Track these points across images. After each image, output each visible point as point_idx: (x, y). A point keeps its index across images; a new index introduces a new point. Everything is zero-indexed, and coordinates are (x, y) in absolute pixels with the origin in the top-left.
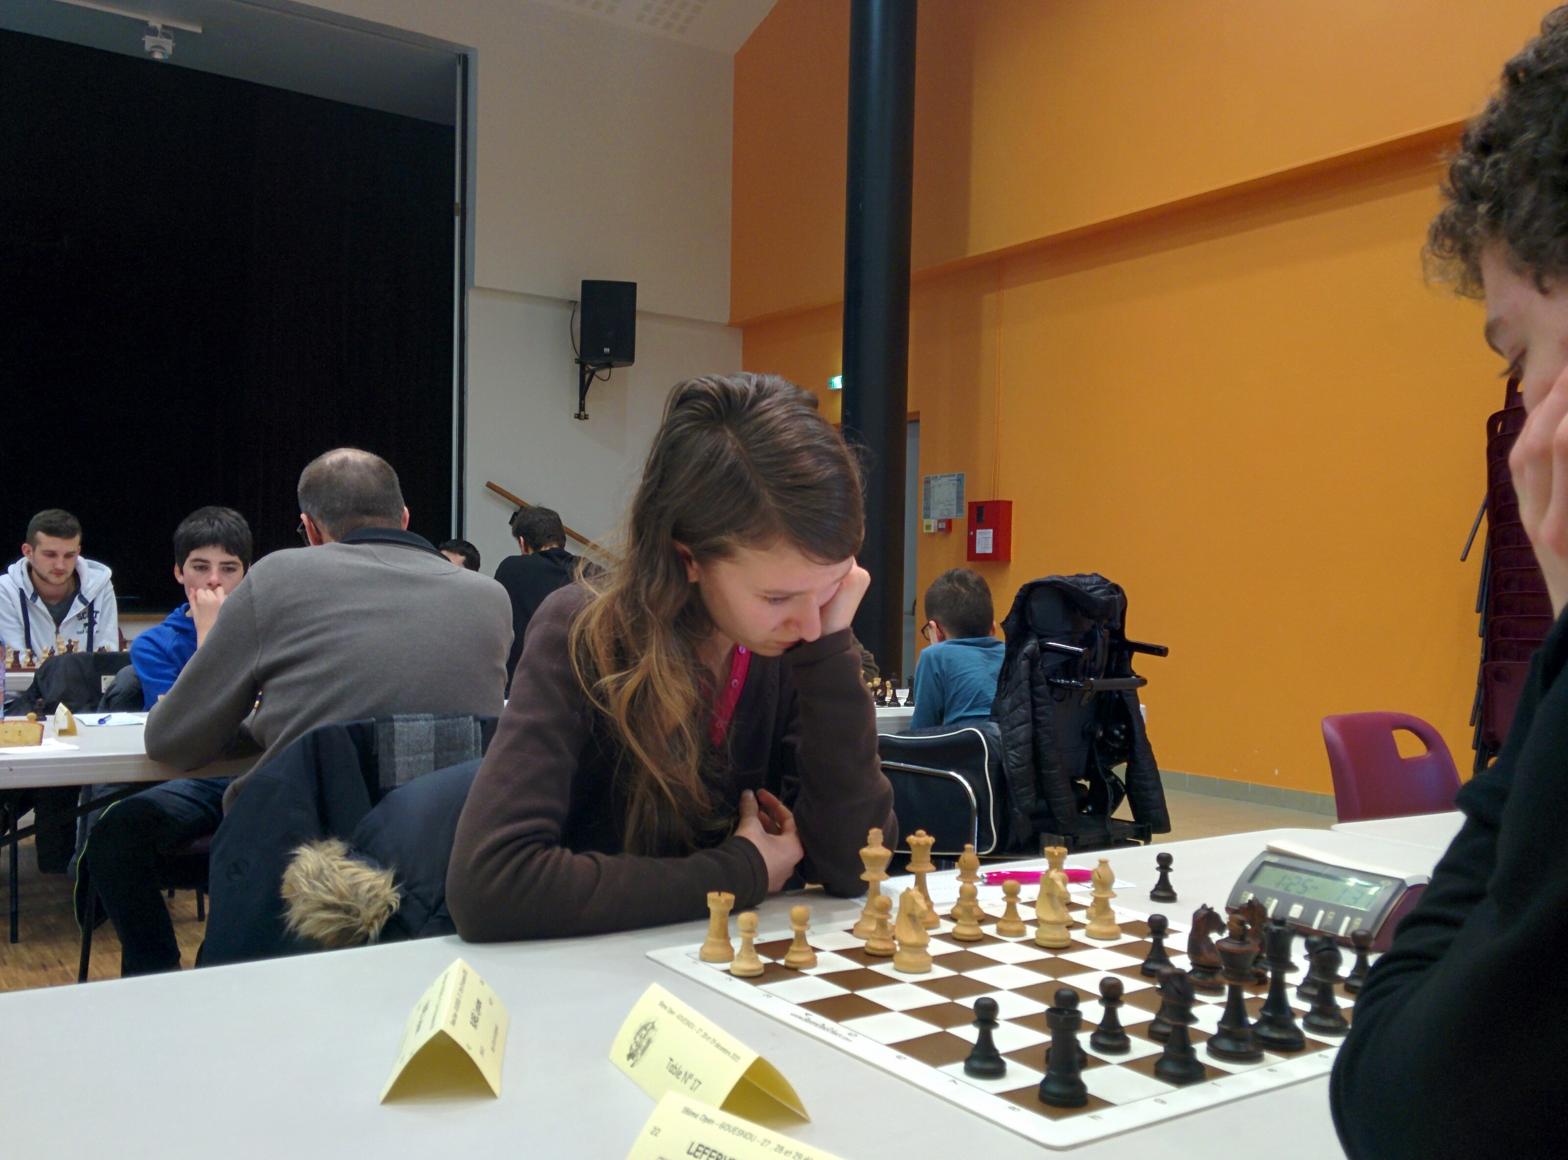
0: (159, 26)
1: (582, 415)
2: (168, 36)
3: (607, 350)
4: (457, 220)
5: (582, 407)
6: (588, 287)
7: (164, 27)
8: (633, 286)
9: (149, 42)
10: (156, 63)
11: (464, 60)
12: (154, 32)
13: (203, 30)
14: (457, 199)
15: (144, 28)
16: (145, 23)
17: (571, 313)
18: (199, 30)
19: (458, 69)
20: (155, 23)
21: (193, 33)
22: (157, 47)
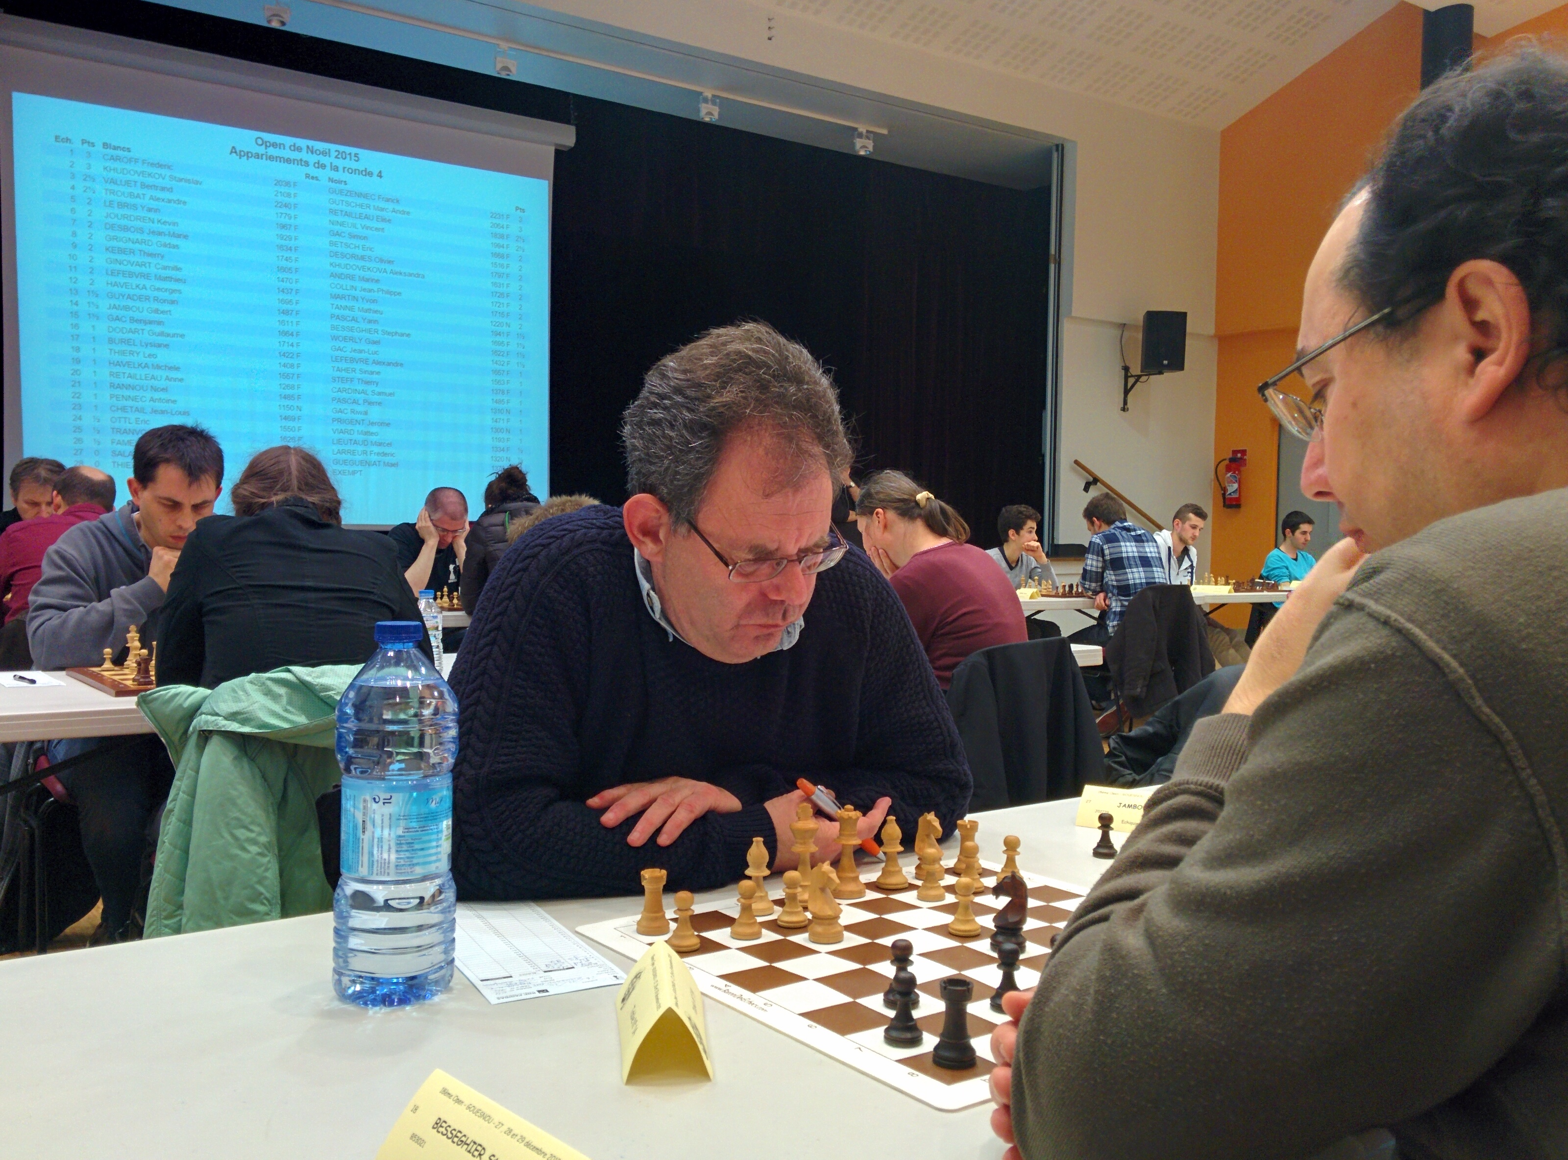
0: (864, 131)
1: (1124, 409)
2: (868, 138)
3: (1165, 362)
4: (1052, 267)
5: (1125, 403)
7: (868, 131)
8: (1184, 315)
9: (859, 143)
10: (862, 157)
11: (1060, 148)
12: (860, 135)
13: (889, 132)
14: (1052, 251)
15: (853, 132)
16: (856, 129)
17: (1120, 332)
18: (885, 131)
19: (1055, 155)
20: (862, 129)
21: (883, 135)
22: (864, 147)
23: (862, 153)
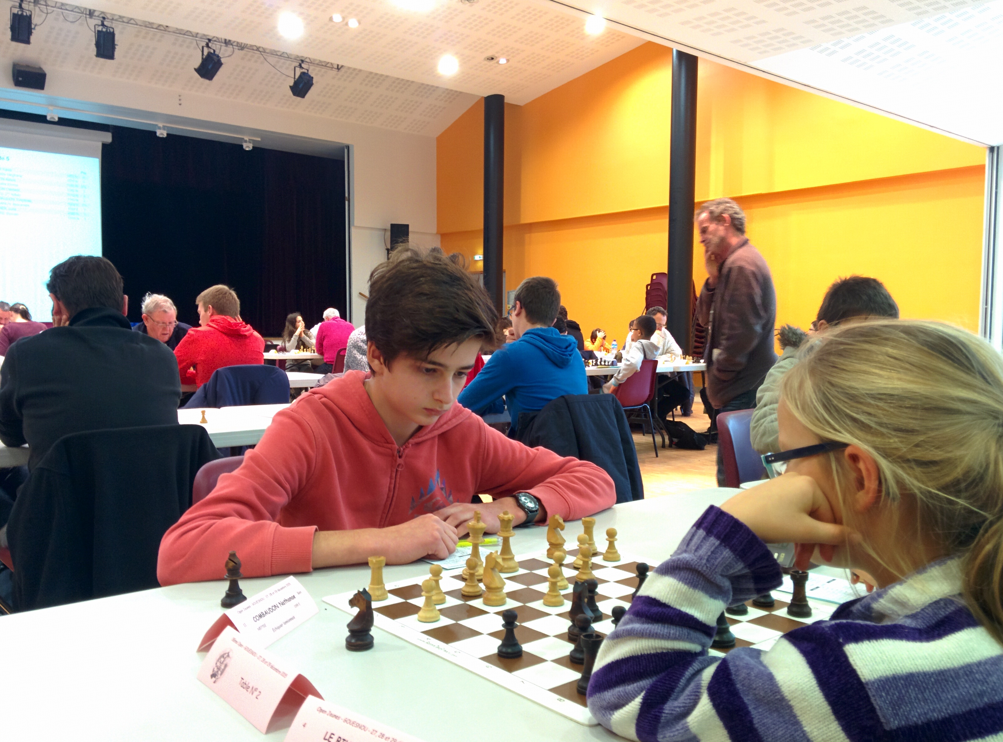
2: (250, 142)
4: (347, 203)
6: (393, 226)
7: (249, 140)
8: (407, 226)
9: (245, 145)
10: (247, 151)
11: (348, 147)
12: (246, 141)
13: (261, 139)
14: (347, 195)
15: (241, 140)
16: (243, 139)
17: (383, 233)
18: (259, 139)
19: (346, 151)
20: (246, 138)
21: (258, 141)
22: (248, 147)
23: (247, 149)
